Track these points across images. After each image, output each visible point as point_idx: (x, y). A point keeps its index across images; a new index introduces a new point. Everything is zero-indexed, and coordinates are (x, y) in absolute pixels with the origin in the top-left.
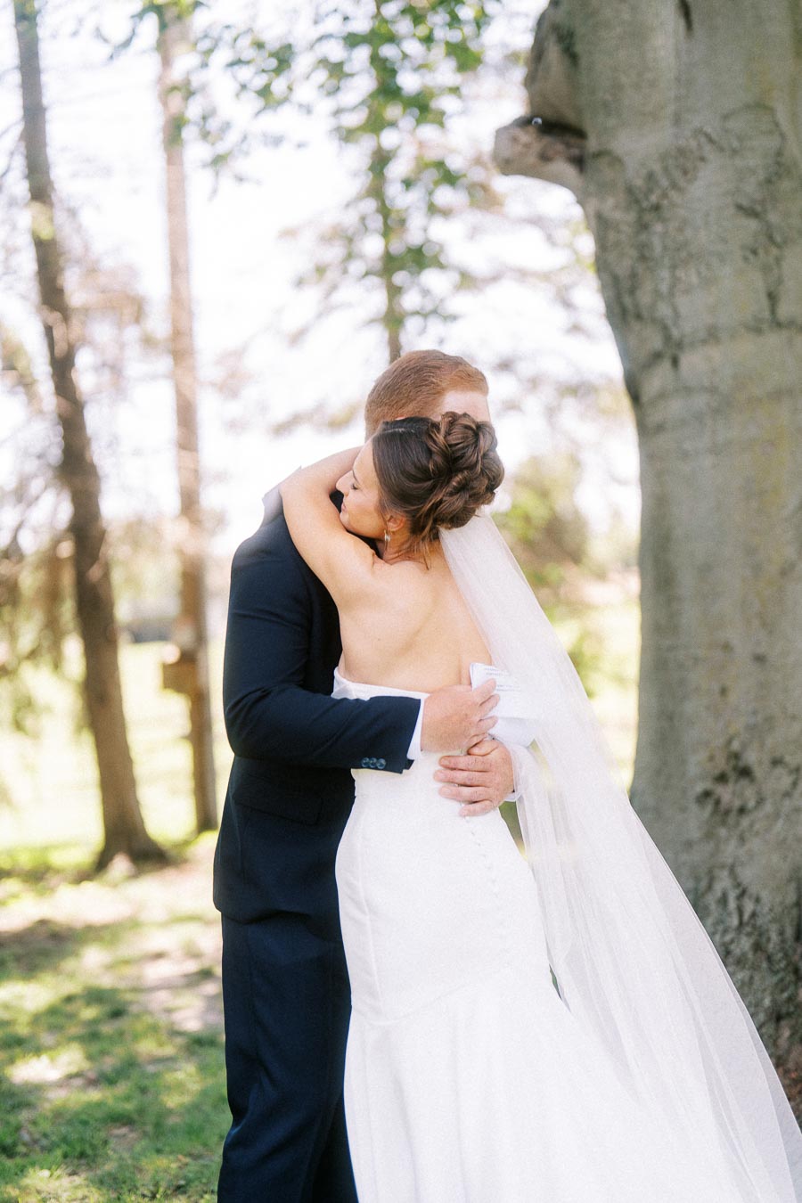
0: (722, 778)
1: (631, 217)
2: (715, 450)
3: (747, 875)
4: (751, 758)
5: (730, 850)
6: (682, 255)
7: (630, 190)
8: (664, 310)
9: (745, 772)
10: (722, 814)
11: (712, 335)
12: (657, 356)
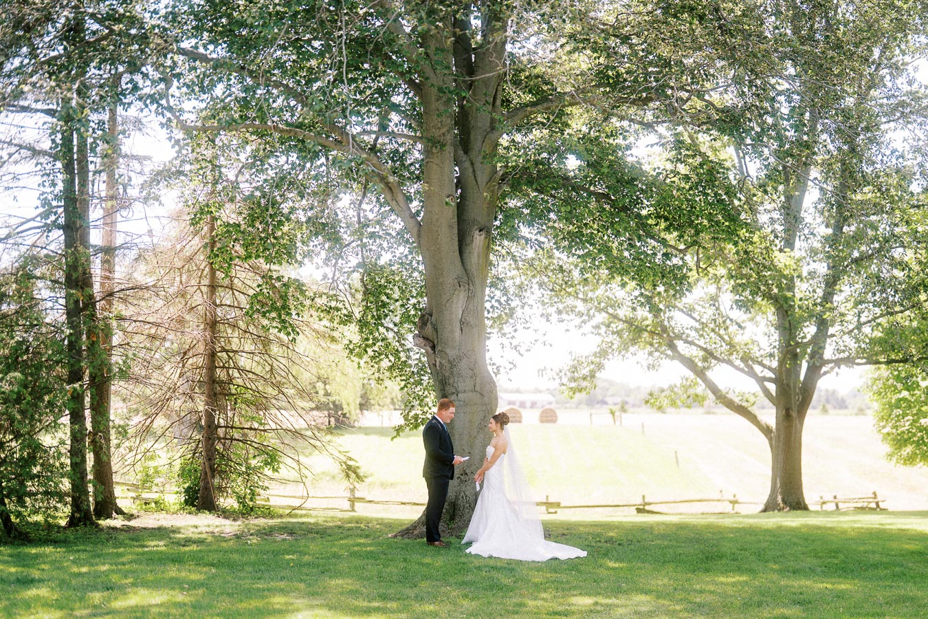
0: (462, 475)
1: (450, 365)
2: (464, 413)
3: (467, 493)
4: (467, 471)
5: (463, 488)
6: (459, 375)
7: (449, 360)
8: (455, 385)
9: (466, 474)
10: (462, 481)
11: (465, 392)
12: (454, 393)
